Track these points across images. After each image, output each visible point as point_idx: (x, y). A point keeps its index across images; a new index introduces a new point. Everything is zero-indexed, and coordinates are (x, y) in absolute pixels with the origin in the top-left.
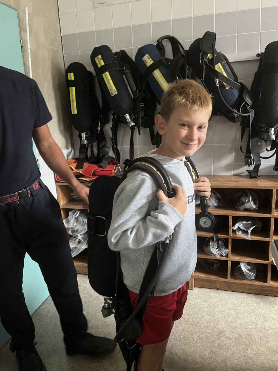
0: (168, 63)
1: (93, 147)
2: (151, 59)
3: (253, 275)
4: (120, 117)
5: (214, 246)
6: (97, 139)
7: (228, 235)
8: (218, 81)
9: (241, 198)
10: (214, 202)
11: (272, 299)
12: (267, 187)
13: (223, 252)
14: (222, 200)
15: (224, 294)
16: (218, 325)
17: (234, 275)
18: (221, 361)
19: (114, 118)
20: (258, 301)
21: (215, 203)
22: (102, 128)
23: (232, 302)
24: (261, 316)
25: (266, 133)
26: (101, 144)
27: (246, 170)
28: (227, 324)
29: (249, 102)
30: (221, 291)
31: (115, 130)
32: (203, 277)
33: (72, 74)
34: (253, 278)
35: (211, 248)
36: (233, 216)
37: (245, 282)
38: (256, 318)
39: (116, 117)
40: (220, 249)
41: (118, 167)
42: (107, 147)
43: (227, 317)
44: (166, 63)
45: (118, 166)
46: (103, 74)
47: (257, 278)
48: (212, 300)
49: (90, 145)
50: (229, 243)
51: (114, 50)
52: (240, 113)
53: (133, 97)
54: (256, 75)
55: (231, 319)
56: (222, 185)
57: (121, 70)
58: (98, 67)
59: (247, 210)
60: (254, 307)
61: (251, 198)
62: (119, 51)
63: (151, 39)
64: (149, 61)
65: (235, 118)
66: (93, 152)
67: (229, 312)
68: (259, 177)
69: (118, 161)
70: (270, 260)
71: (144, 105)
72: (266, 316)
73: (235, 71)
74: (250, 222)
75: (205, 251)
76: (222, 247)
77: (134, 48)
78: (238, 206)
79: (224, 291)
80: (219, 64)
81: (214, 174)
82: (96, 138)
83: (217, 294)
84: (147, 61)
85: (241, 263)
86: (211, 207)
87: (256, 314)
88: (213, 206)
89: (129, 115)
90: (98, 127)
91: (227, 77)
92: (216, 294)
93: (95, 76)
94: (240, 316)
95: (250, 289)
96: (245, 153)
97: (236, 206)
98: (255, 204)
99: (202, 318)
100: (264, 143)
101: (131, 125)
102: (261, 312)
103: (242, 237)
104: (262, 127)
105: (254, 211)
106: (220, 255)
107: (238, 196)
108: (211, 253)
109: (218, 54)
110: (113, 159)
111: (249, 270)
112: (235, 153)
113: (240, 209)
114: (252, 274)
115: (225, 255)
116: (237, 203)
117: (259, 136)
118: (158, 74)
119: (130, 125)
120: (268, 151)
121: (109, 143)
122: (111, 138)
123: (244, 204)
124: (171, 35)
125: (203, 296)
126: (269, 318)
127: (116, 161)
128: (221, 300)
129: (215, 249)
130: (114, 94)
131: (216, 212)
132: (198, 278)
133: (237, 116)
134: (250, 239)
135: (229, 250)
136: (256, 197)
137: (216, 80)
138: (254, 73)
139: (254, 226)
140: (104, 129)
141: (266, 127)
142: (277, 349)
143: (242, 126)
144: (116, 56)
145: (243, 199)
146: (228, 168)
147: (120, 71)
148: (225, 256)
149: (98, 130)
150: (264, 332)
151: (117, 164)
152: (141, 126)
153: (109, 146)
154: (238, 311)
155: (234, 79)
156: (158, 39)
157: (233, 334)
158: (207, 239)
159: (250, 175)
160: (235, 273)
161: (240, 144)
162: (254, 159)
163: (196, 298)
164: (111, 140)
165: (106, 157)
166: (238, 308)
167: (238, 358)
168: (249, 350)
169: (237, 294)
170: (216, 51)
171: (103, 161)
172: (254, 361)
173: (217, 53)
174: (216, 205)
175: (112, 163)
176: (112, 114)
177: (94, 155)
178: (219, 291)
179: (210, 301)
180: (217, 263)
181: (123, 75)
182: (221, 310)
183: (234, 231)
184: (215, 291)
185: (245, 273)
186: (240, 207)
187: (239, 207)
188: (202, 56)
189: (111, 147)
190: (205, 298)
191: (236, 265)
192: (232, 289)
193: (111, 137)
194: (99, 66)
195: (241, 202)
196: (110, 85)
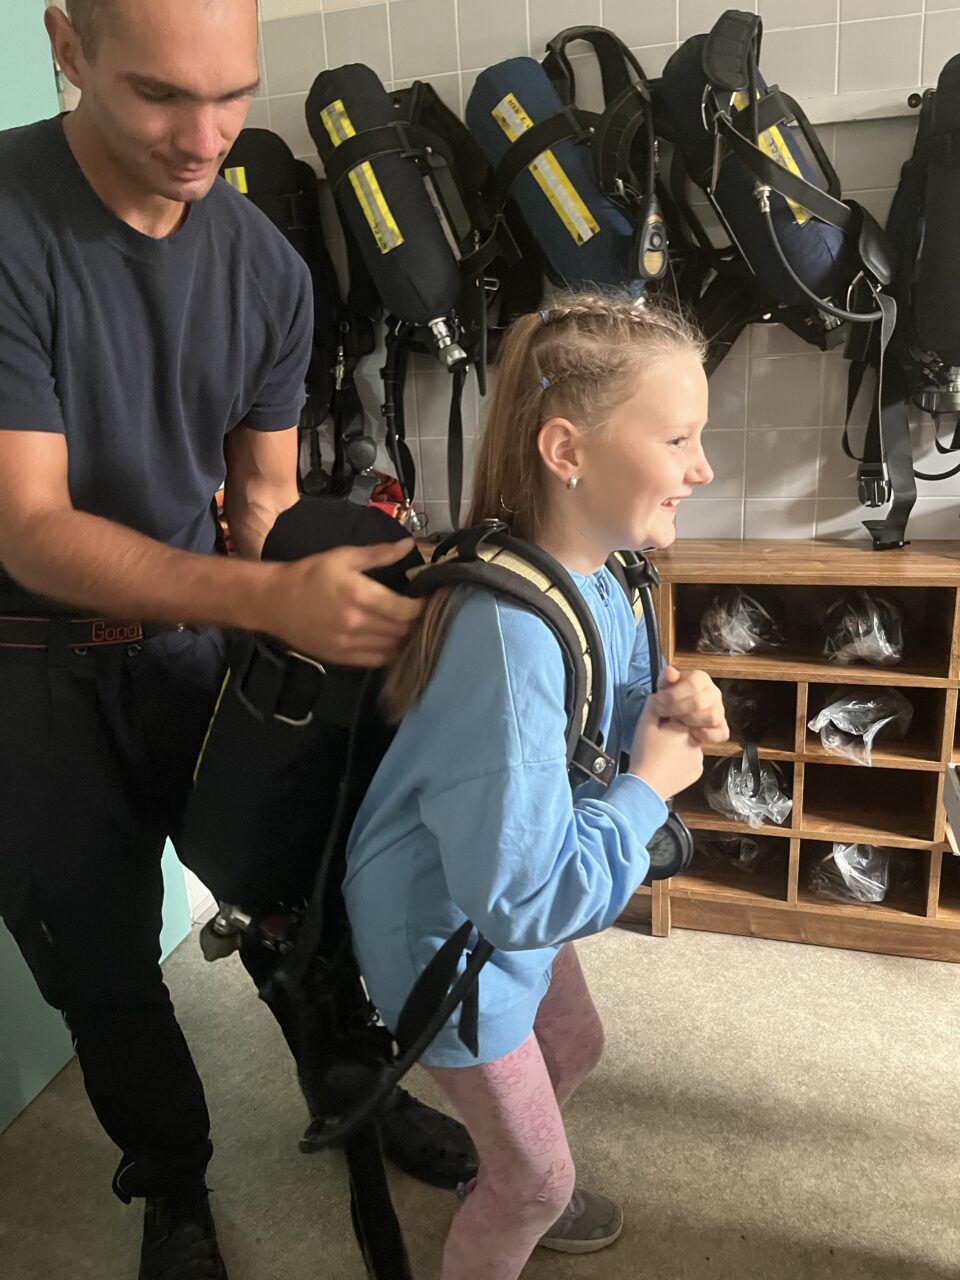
0: (586, 128)
1: (321, 439)
2: (523, 114)
3: (876, 888)
4: (412, 331)
5: (741, 789)
6: (331, 410)
7: (793, 751)
8: (767, 194)
9: (840, 619)
10: (744, 633)
11: (939, 968)
12: (937, 579)
13: (775, 810)
14: (774, 627)
15: (775, 953)
16: (749, 1057)
17: (810, 887)
18: (758, 1180)
19: (391, 332)
20: (892, 976)
21: (748, 638)
22: (348, 373)
23: (802, 979)
24: (903, 1029)
25: (938, 387)
26: (346, 428)
27: (863, 522)
28: (782, 1056)
29: (881, 274)
30: (764, 941)
31: (394, 377)
32: (703, 894)
33: (240, 172)
34: (879, 900)
35: (731, 793)
36: (810, 684)
37: (848, 911)
38: (883, 1036)
39: (399, 332)
40: (764, 799)
41: (406, 509)
42: (369, 439)
43: (784, 1030)
44: (578, 128)
45: (408, 505)
46: (350, 171)
47: (890, 900)
48: (730, 974)
49: (309, 431)
50: (796, 779)
51: (393, 81)
52: (845, 310)
53: (458, 256)
54: (906, 171)
55: (796, 1037)
56: (774, 573)
57: (414, 157)
58: (332, 145)
59: (861, 662)
60: (878, 997)
61: (876, 620)
62: (410, 86)
63: (528, 39)
64: (518, 121)
65: (826, 331)
66: (320, 456)
67: (788, 1014)
68: (906, 546)
69: (406, 491)
70: (938, 838)
71: (498, 285)
72: (921, 1028)
73: (830, 158)
74: (870, 705)
75: (711, 805)
76: (770, 790)
77: (463, 74)
78: (831, 649)
79: (775, 942)
80: (774, 130)
81: (747, 537)
82: (328, 405)
83: (750, 953)
84: (508, 121)
85: (835, 846)
86: (735, 651)
87: (883, 1023)
88: (742, 647)
89: (444, 322)
90: (337, 368)
91: (801, 177)
92: (746, 951)
93: (323, 180)
94: (827, 1026)
95: (865, 938)
96: (860, 460)
97: (823, 648)
98: (889, 640)
99: (698, 1033)
100: (928, 421)
101: (451, 357)
102: (900, 1014)
103: (840, 758)
104: (924, 365)
105: (888, 665)
106: (763, 820)
107: (832, 613)
108: (733, 811)
109: (767, 93)
110: (389, 483)
111: (863, 872)
112: (824, 461)
113: (835, 658)
114: (875, 883)
115: (779, 818)
116: (828, 638)
117: (911, 398)
118: (548, 170)
119: (450, 360)
120: (942, 450)
121: (376, 427)
122: (383, 407)
123: (853, 642)
124: (601, 22)
125: (700, 958)
126: (929, 1037)
127: (400, 489)
128: (762, 973)
129: (745, 799)
130: (391, 246)
131: (752, 669)
132: (684, 896)
133: (834, 325)
134: (870, 765)
135: (796, 803)
136: (895, 616)
137: (761, 189)
138: (900, 166)
139: (887, 720)
140: (355, 374)
141: (938, 362)
142: (954, 1141)
143: (850, 361)
144: (397, 106)
145: (849, 624)
146: (799, 512)
147: (411, 159)
148: (780, 822)
149: (334, 379)
150: (911, 1083)
151: (405, 498)
152: (488, 363)
153: (374, 434)
154: (821, 1012)
155: (826, 185)
156: (552, 38)
157: (803, 1089)
158: (717, 764)
159: (876, 538)
160: (815, 881)
161: (844, 427)
162: (893, 482)
163: (675, 966)
164: (384, 414)
165: (364, 473)
166: (824, 1000)
167: (820, 1172)
168: (856, 1144)
169: (819, 954)
170: (762, 83)
171: (355, 487)
172: (874, 1184)
173: (765, 91)
174: (753, 644)
175: (385, 497)
176: (384, 319)
177: (323, 468)
178: (758, 942)
179: (724, 976)
180: (751, 848)
181: (424, 175)
182: (761, 1007)
183: (814, 737)
184: (743, 941)
185: (850, 883)
186: (837, 653)
187: (834, 651)
188: (710, 98)
189: (384, 439)
190: (707, 964)
191: (816, 852)
192: (803, 936)
193: (383, 401)
194: (337, 142)
195: (841, 634)
196: (376, 213)
